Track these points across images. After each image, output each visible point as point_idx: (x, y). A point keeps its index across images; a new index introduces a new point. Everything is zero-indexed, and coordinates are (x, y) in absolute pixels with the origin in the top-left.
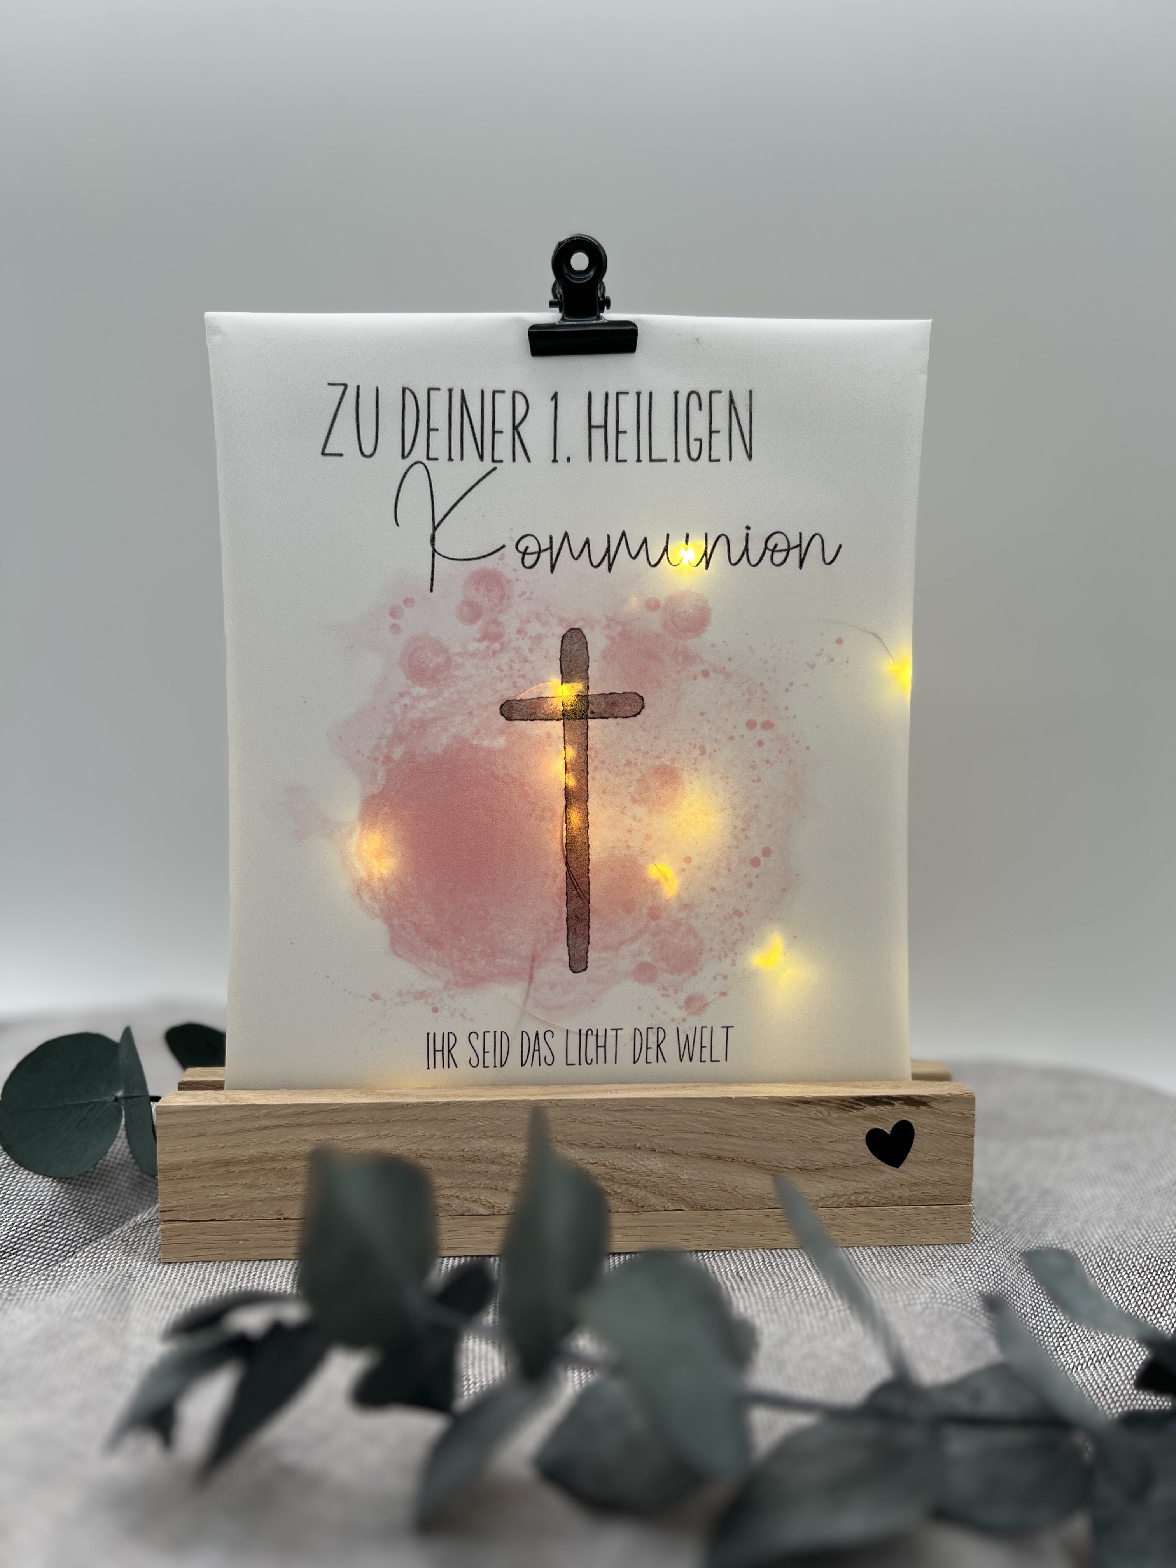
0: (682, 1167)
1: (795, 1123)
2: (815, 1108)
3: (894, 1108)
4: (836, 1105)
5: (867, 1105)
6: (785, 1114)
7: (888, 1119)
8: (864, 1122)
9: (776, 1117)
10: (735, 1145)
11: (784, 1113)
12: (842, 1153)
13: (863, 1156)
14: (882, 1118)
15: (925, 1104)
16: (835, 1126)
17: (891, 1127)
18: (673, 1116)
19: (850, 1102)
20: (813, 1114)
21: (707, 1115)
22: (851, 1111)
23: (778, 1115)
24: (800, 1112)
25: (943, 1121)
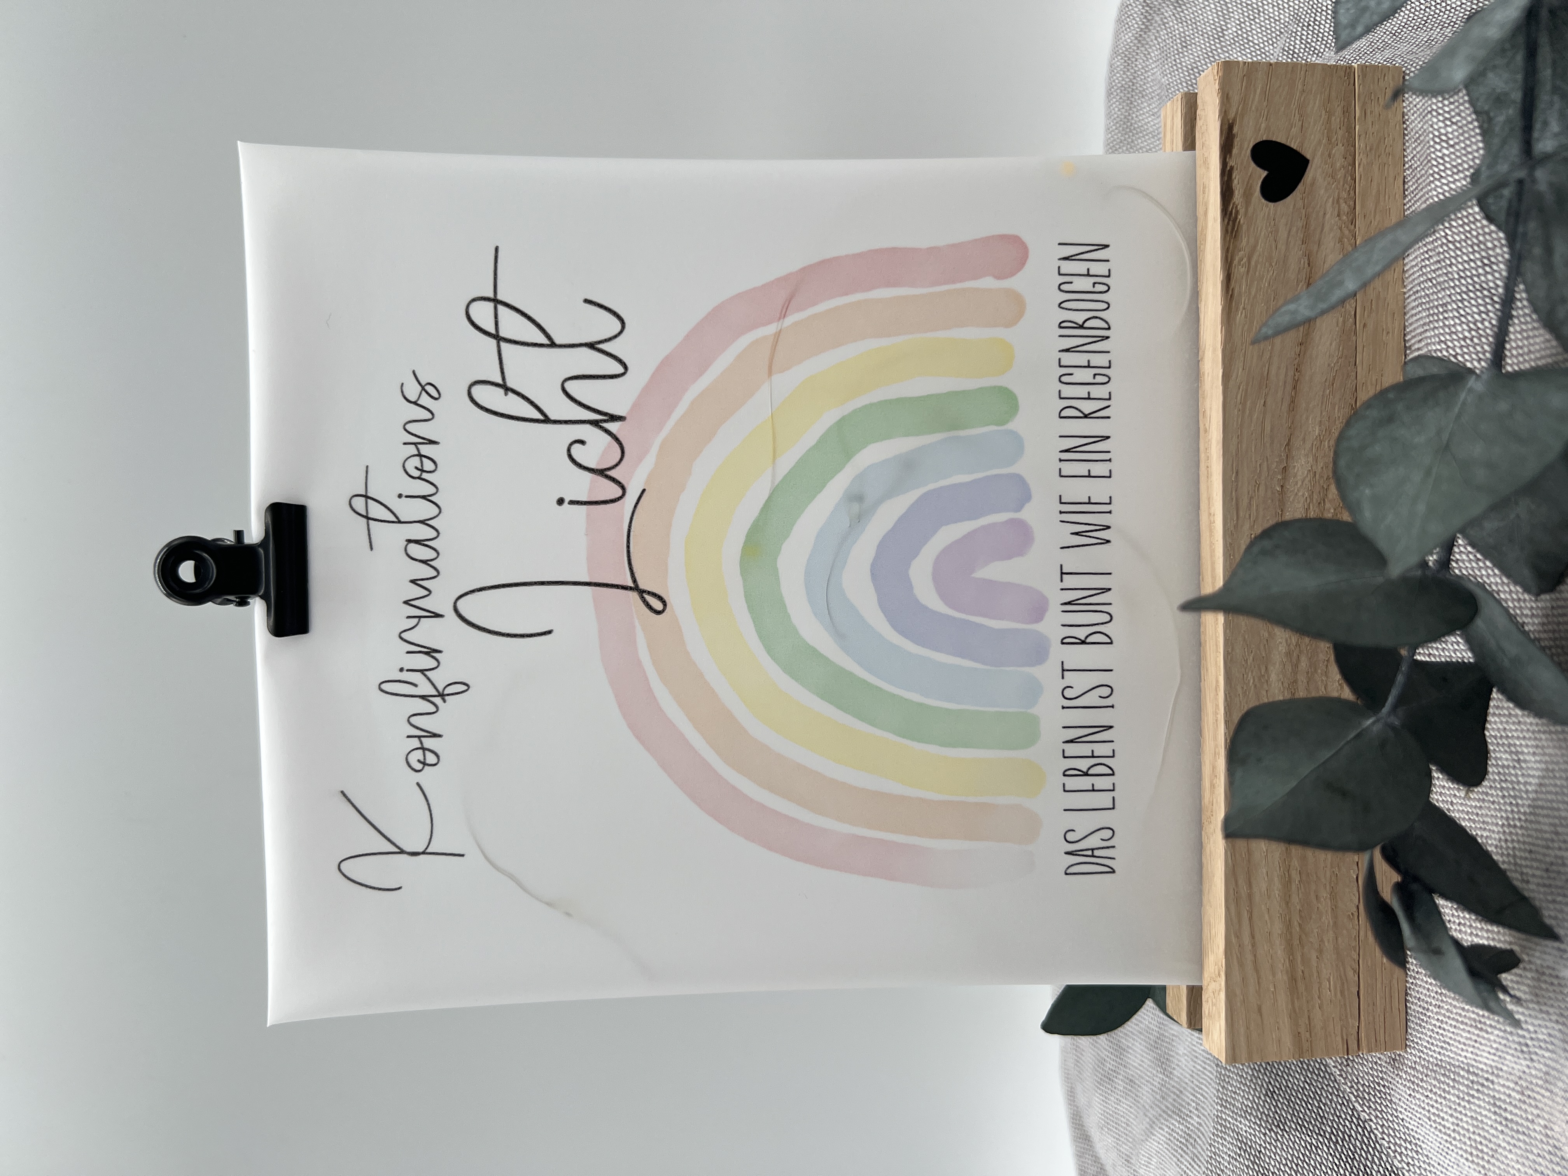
0: (1305, 434)
1: (1253, 293)
2: (1235, 268)
3: (1235, 166)
4: (1232, 240)
5: (1233, 202)
6: (1242, 305)
7: (1249, 174)
8: (1252, 204)
9: (1246, 317)
10: (1279, 368)
11: (1241, 307)
12: (1289, 232)
13: (1295, 205)
14: (1248, 182)
15: (1231, 127)
16: (1258, 243)
17: (1259, 170)
18: (1244, 446)
19: (1228, 223)
20: (1243, 270)
21: (1244, 404)
22: (1239, 222)
23: (1243, 315)
24: (1241, 286)
25: (1252, 102)
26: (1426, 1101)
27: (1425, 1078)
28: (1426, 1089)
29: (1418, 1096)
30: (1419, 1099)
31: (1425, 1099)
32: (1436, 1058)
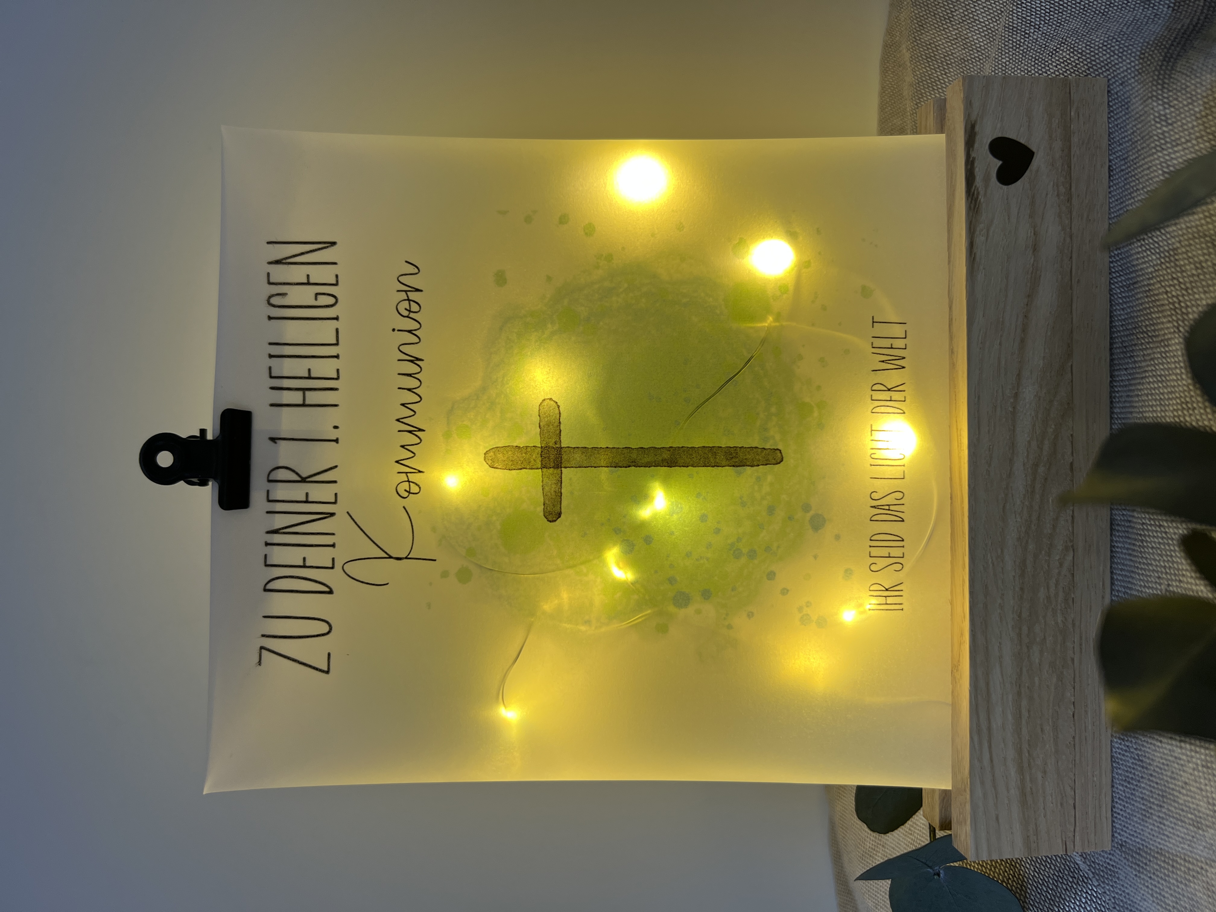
1: (991, 258)
2: (979, 237)
3: (977, 158)
4: (977, 216)
5: (977, 185)
6: (982, 266)
7: (988, 163)
8: (990, 188)
9: (985, 275)
10: (1011, 315)
12: (1020, 208)
13: (1023, 188)
14: (987, 170)
15: (973, 127)
16: (994, 216)
17: (995, 160)
18: (984, 376)
19: (974, 201)
20: (983, 238)
21: (984, 342)
22: (980, 200)
23: (983, 273)
24: (981, 251)
25: (990, 107)
26: (1150, 881)
27: (1148, 863)
28: (1150, 872)
29: (1142, 876)
30: (1143, 879)
31: (1148, 879)
32: (1157, 847)
